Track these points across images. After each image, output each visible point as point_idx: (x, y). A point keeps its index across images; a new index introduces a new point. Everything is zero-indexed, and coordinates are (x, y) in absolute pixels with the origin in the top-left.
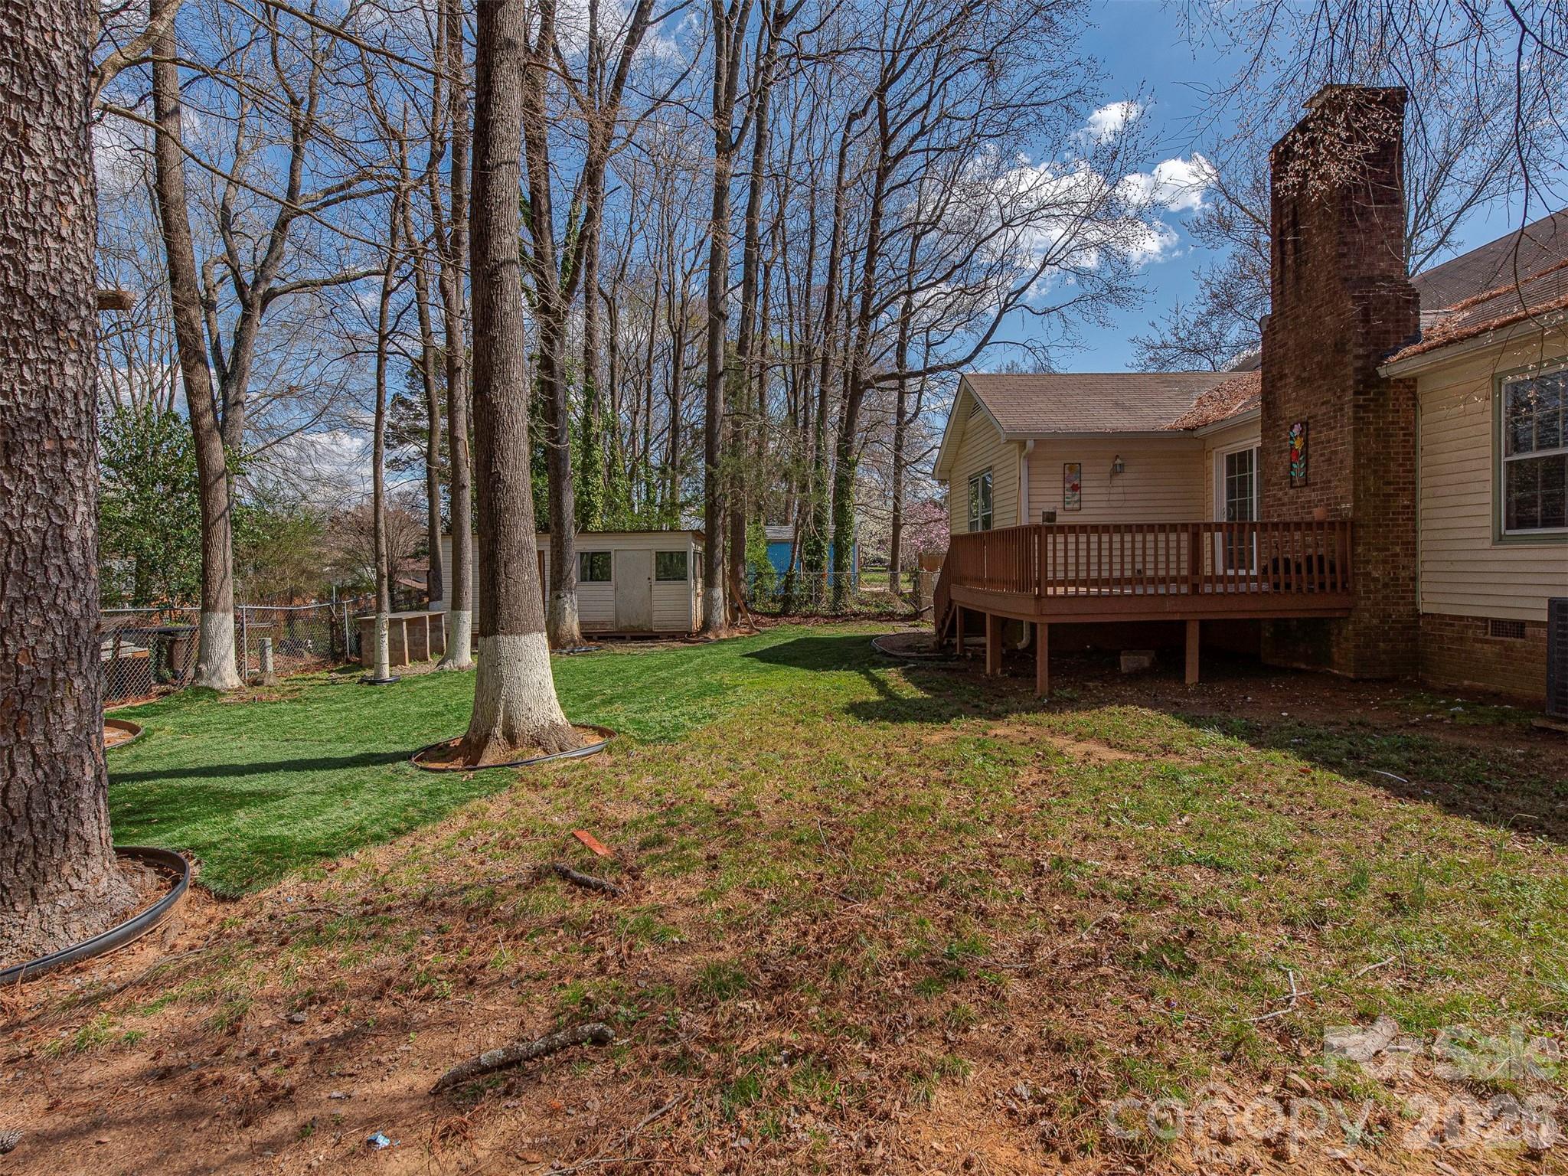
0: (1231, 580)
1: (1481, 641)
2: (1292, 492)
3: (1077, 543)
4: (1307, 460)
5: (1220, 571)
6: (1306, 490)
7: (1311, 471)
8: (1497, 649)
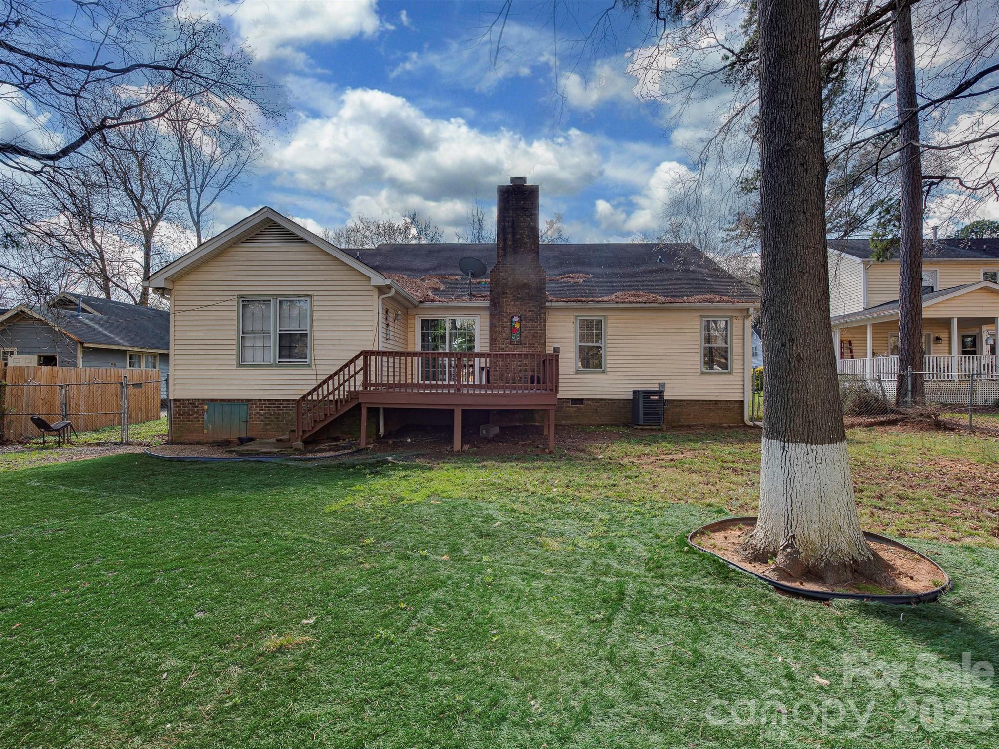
0: (427, 386)
1: (569, 407)
2: (511, 346)
3: (388, 362)
4: (520, 333)
5: (421, 382)
6: (520, 347)
7: (523, 338)
8: (575, 409)
